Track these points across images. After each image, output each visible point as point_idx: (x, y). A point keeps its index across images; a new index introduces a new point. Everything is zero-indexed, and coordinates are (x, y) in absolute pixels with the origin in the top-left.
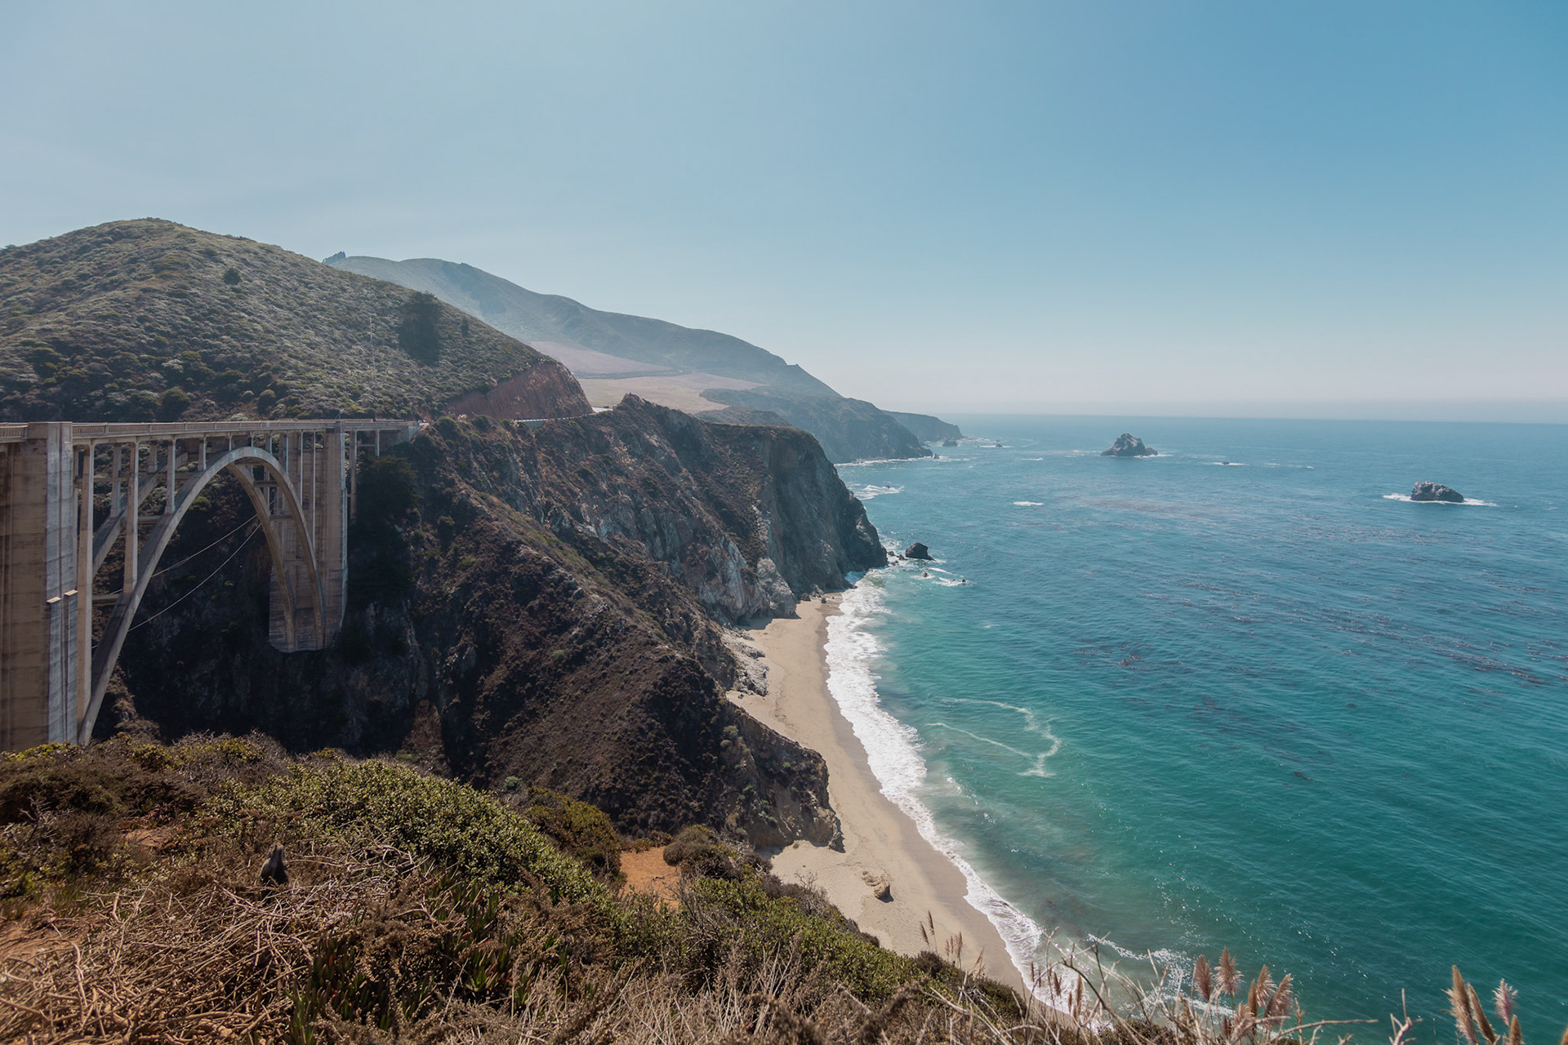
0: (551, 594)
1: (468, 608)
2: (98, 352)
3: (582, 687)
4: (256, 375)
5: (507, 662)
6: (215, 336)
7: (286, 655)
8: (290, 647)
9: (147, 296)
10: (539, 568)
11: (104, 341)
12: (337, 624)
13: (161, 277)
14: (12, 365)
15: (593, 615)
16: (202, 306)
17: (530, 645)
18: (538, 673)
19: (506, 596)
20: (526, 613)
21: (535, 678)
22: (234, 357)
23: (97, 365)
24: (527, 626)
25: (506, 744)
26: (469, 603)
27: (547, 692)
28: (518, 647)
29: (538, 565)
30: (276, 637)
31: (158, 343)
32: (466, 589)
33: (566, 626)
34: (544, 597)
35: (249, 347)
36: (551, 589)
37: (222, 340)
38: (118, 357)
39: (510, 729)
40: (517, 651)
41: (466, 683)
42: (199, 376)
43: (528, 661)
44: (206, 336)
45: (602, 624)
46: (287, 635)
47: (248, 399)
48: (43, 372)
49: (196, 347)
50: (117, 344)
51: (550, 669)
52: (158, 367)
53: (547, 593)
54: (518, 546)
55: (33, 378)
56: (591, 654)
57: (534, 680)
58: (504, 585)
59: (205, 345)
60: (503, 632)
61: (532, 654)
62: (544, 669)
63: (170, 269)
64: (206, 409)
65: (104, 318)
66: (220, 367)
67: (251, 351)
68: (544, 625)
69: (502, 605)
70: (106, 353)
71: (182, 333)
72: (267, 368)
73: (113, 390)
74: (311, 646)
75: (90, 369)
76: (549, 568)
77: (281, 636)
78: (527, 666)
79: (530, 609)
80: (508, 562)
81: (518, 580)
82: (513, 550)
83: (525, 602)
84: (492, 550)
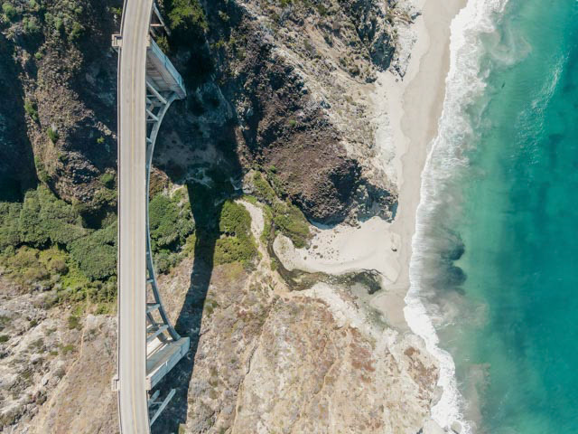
0: (290, 88)
3: (302, 144)
5: (268, 119)
10: (283, 69)
17: (279, 114)
19: (265, 82)
20: (276, 95)
24: (277, 104)
25: (271, 152)
33: (296, 108)
36: (289, 85)
40: (273, 115)
51: (289, 128)
53: (287, 87)
54: (270, 48)
57: (281, 131)
60: (265, 103)
61: (280, 119)
62: (285, 127)
68: (285, 105)
69: (264, 88)
76: (289, 70)
78: (278, 124)
79: (279, 94)
80: (266, 59)
81: (271, 75)
82: (267, 51)
83: (276, 88)
84: (254, 49)
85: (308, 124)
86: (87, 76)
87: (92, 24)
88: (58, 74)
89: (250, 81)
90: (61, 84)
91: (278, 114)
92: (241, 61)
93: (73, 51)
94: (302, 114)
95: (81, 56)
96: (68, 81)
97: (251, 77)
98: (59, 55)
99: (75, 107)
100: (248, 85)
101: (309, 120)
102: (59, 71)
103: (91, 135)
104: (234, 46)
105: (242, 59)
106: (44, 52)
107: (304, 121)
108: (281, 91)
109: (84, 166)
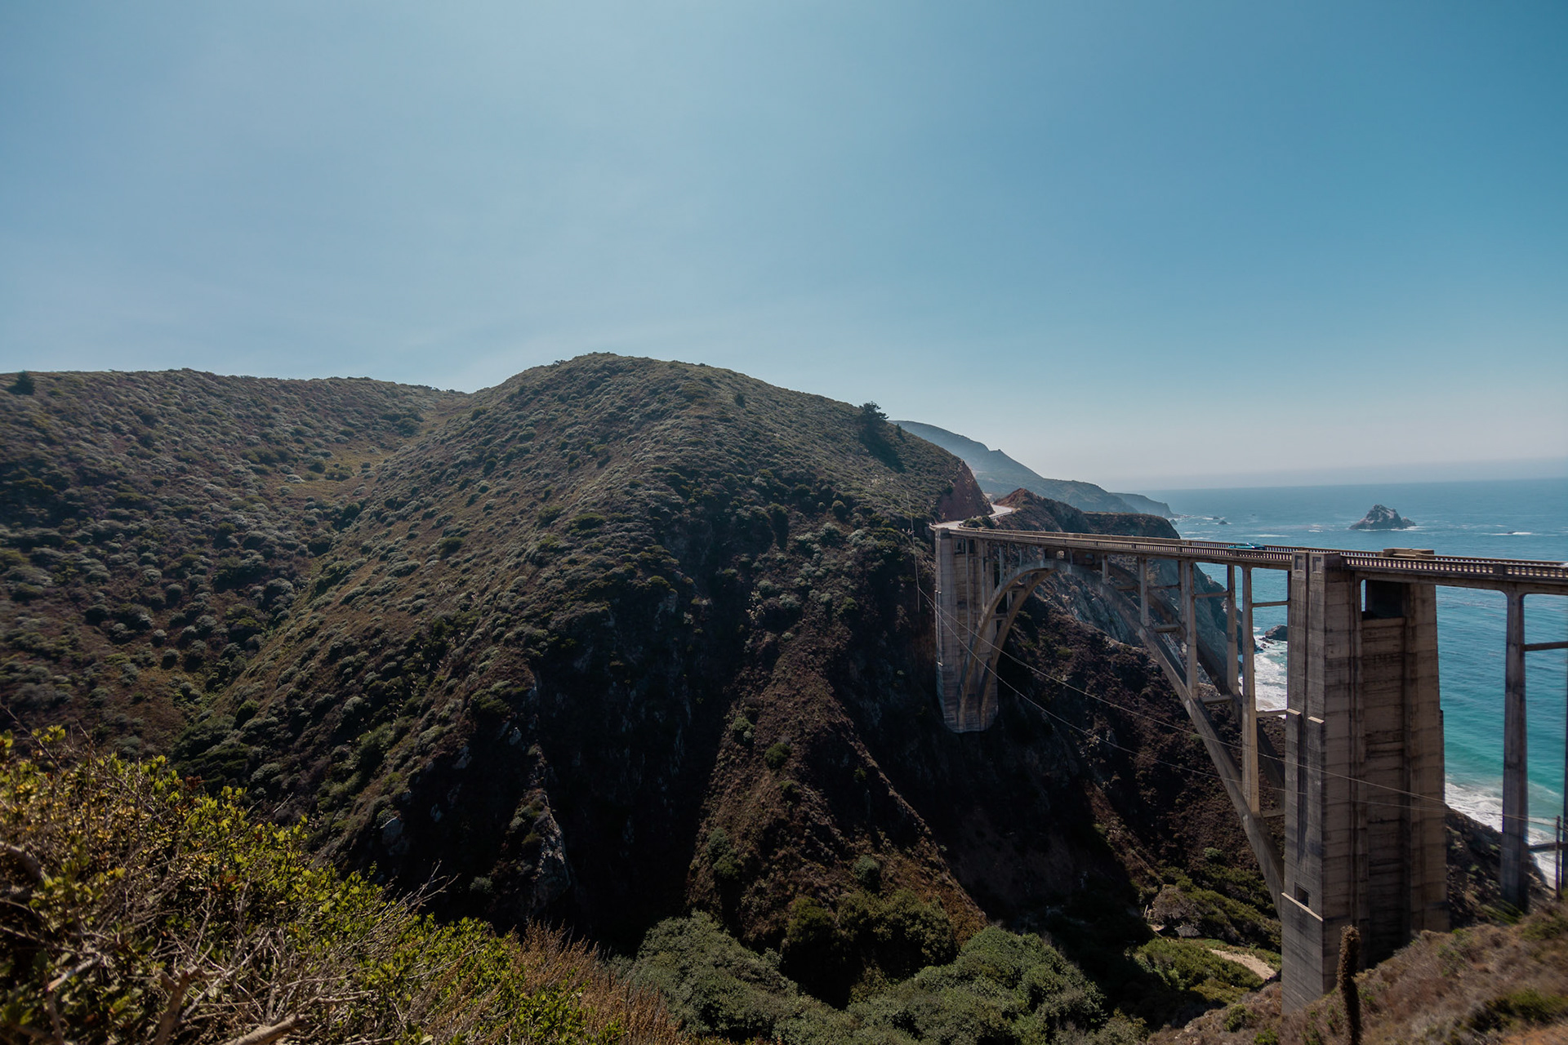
2: (712, 474)
4: (819, 489)
6: (770, 455)
7: (959, 734)
8: (961, 728)
9: (706, 422)
11: (709, 464)
12: (994, 708)
13: (700, 404)
14: (661, 489)
16: (746, 429)
18: (1184, 754)
19: (1117, 684)
20: (1144, 699)
22: (795, 472)
23: (717, 486)
25: (1185, 818)
26: (1087, 691)
28: (1155, 731)
29: (1132, 655)
30: (949, 719)
31: (740, 464)
32: (1078, 678)
35: (798, 463)
36: (1156, 678)
37: (776, 458)
38: (726, 478)
39: (1182, 807)
40: (1154, 734)
41: (1118, 761)
42: (778, 489)
43: (1170, 744)
44: (764, 455)
46: (960, 718)
47: (823, 510)
48: (685, 494)
49: (764, 466)
50: (718, 466)
52: (753, 486)
53: (1156, 682)
54: (1103, 637)
55: (680, 500)
57: (1184, 760)
58: (1107, 673)
59: (768, 463)
60: (1130, 717)
61: (1170, 738)
62: (1189, 751)
63: (699, 397)
64: (800, 520)
65: (695, 444)
66: (789, 481)
67: (803, 468)
69: (1117, 692)
70: (717, 475)
71: (749, 454)
72: (822, 482)
73: (736, 507)
74: (976, 728)
75: (713, 489)
77: (953, 719)
78: (1171, 748)
79: (1146, 696)
80: (1102, 653)
81: (1121, 669)
82: (1100, 641)
83: (1137, 689)
84: (1081, 642)
85: (1226, 727)
86: (851, 665)
87: (867, 602)
88: (811, 656)
89: (1092, 682)
90: (813, 670)
91: (1163, 729)
92: (1066, 660)
93: (839, 628)
95: (849, 633)
96: (822, 666)
97: (1092, 676)
98: (818, 634)
99: (829, 701)
101: (1222, 718)
102: (814, 653)
103: (846, 761)
104: (1049, 646)
105: (1067, 657)
106: (797, 632)
108: (1147, 690)
109: (826, 821)
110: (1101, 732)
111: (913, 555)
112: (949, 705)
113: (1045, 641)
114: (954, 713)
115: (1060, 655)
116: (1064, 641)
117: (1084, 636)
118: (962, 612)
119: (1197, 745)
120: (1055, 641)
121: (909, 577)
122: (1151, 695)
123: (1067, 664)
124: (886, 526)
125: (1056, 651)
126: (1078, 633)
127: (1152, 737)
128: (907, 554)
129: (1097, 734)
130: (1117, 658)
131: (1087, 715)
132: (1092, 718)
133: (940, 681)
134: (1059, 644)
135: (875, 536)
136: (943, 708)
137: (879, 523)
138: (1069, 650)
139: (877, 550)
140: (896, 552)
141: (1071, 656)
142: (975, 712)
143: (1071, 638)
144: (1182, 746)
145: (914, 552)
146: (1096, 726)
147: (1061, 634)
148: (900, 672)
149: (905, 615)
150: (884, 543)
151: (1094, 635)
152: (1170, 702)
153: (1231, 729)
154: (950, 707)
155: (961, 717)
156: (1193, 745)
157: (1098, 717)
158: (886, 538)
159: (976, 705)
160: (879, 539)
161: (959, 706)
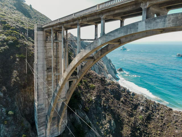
0: (125, 95)
1: (103, 105)
3: (158, 129)
5: (127, 124)
10: (116, 86)
15: (144, 101)
19: (111, 98)
20: (121, 103)
21: (139, 128)
26: (102, 103)
27: (146, 133)
29: (115, 85)
32: (99, 97)
34: (124, 97)
36: (124, 94)
40: (128, 119)
45: (149, 105)
51: (142, 123)
56: (153, 116)
58: (108, 94)
60: (118, 112)
62: (140, 124)
68: (129, 107)
77: (43, 134)
78: (135, 124)
79: (122, 102)
80: (105, 85)
81: (112, 92)
82: (104, 80)
83: (119, 99)
85: (149, 112)
89: (104, 99)
92: (93, 90)
94: (141, 108)
97: (103, 96)
100: (104, 102)
101: (148, 108)
105: (94, 88)
107: (146, 112)
108: (122, 99)
110: (110, 122)
111: (26, 44)
112: (41, 127)
113: (85, 82)
114: (44, 131)
115: (91, 88)
116: (91, 81)
117: (98, 79)
118: (49, 74)
119: (142, 121)
120: (88, 81)
121: (22, 55)
122: (124, 101)
123: (94, 91)
124: (12, 30)
125: (89, 86)
126: (96, 78)
127: (127, 120)
128: (23, 44)
129: (108, 123)
130: (111, 87)
131: (103, 114)
132: (105, 115)
133: (36, 114)
134: (90, 83)
135: (5, 34)
136: (38, 129)
137: (9, 28)
138: (94, 85)
139: (5, 41)
140: (16, 42)
141: (95, 88)
142: (55, 126)
143: (94, 80)
144: (137, 123)
145: (27, 43)
146: (107, 119)
147: (90, 79)
148: (10, 113)
149: (17, 76)
150: (10, 38)
151: (102, 78)
152: (130, 103)
153: (151, 112)
154: (42, 128)
155: (48, 132)
156: (141, 121)
157: (108, 115)
158: (11, 35)
159: (56, 123)
160: (7, 35)
161: (46, 127)
